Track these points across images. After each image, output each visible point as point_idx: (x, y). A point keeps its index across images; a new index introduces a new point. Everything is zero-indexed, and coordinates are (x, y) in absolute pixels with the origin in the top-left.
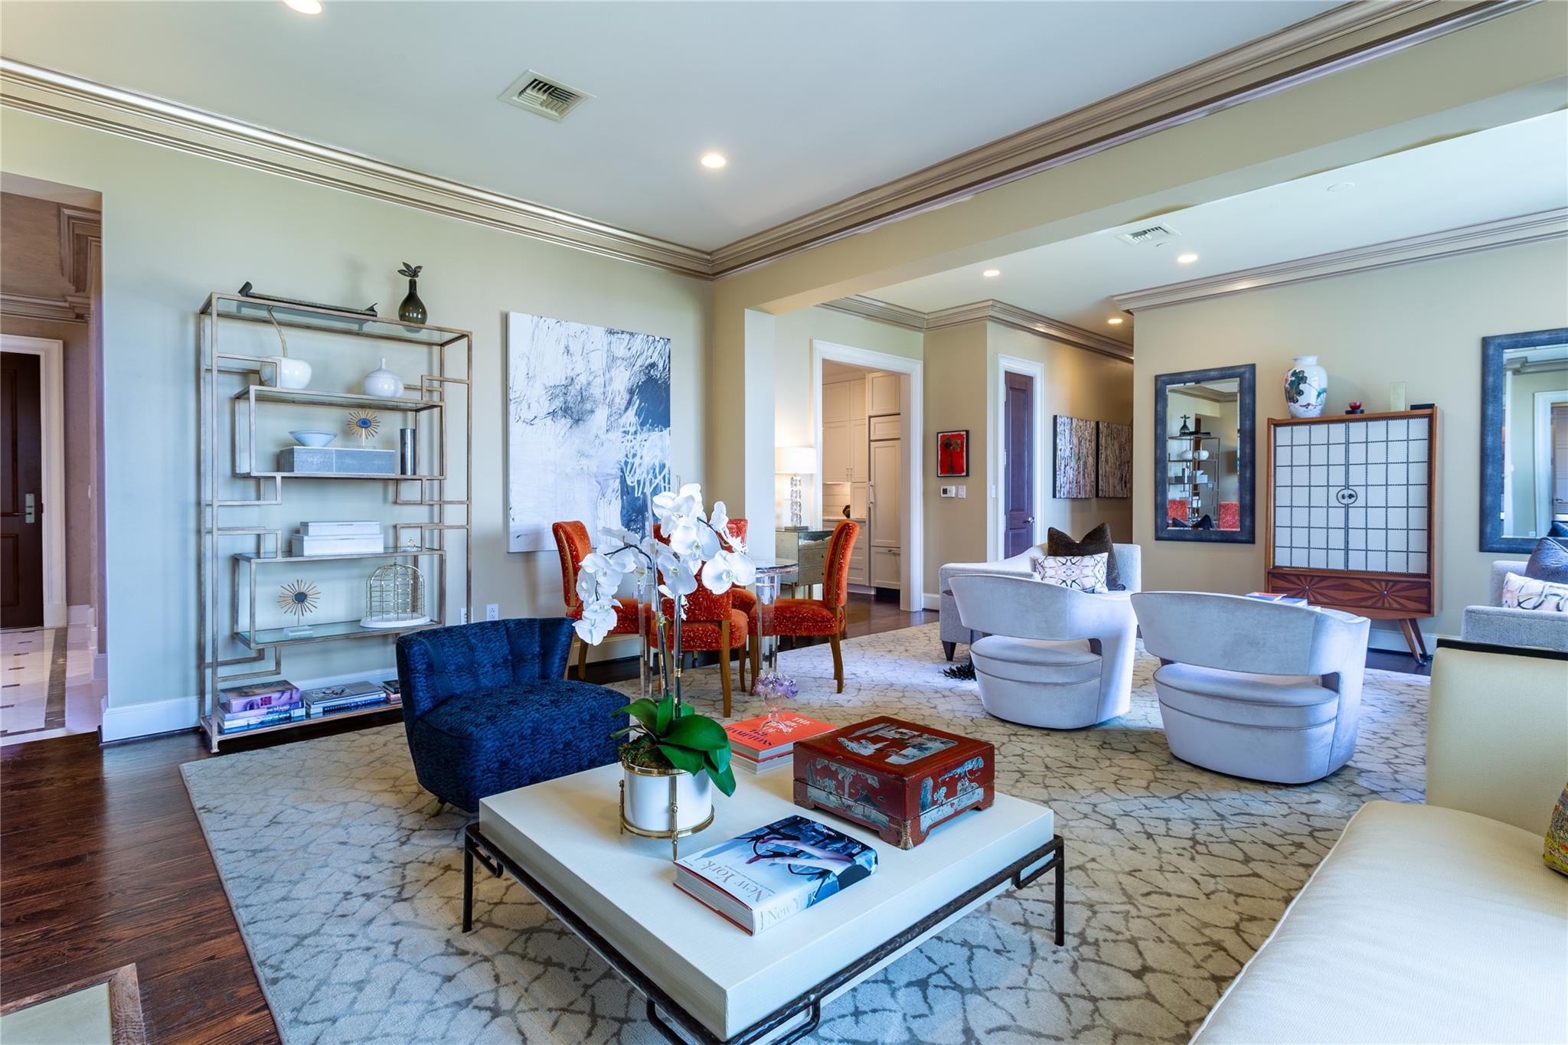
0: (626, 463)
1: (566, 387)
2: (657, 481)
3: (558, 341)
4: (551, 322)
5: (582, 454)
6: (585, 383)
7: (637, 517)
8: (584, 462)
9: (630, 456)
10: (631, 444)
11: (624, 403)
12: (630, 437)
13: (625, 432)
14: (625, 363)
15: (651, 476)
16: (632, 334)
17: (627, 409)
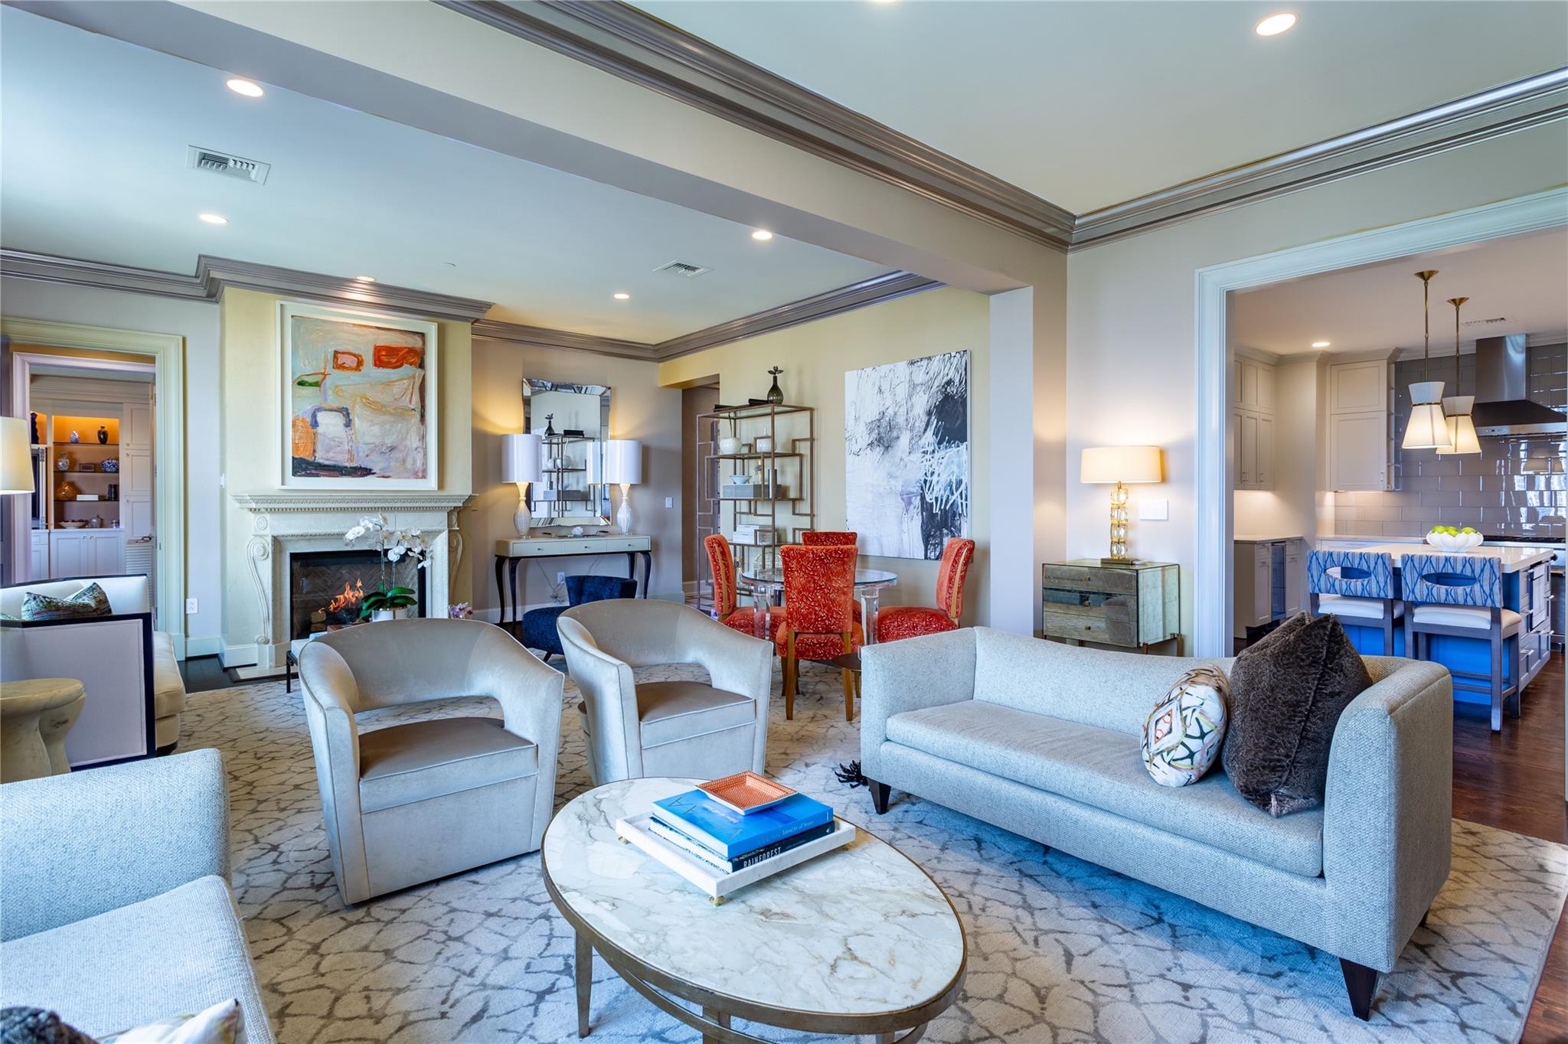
0: (925, 481)
1: (879, 420)
2: (954, 497)
3: (874, 384)
4: (869, 370)
5: (891, 476)
6: (892, 414)
7: (935, 532)
8: (893, 482)
9: (929, 474)
10: (930, 463)
11: (923, 425)
12: (928, 456)
13: (924, 452)
14: (924, 387)
15: (948, 493)
16: (929, 358)
17: (925, 430)
